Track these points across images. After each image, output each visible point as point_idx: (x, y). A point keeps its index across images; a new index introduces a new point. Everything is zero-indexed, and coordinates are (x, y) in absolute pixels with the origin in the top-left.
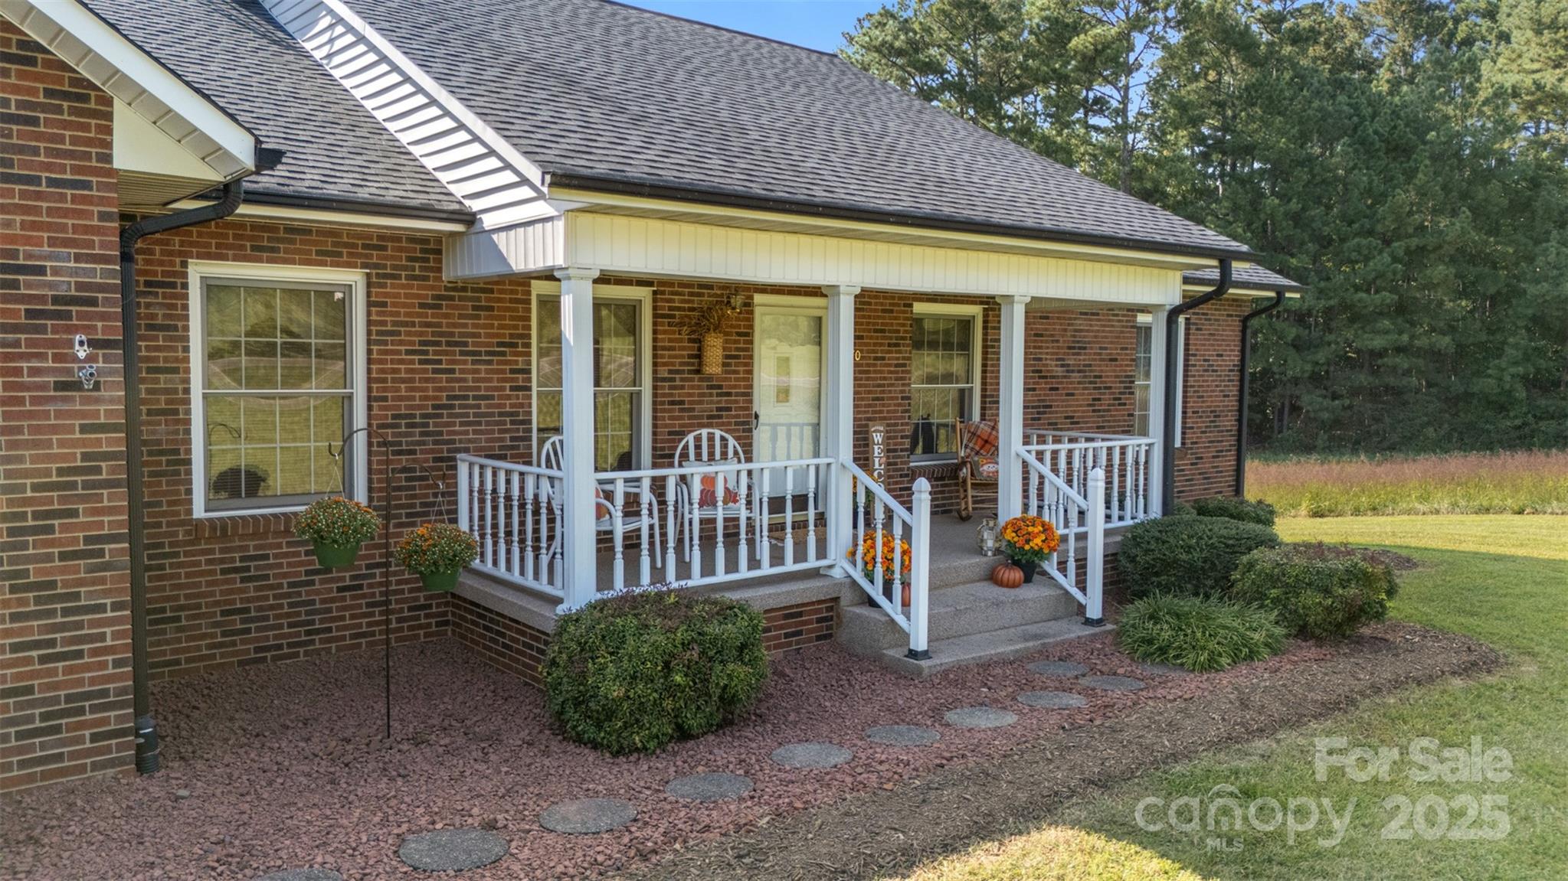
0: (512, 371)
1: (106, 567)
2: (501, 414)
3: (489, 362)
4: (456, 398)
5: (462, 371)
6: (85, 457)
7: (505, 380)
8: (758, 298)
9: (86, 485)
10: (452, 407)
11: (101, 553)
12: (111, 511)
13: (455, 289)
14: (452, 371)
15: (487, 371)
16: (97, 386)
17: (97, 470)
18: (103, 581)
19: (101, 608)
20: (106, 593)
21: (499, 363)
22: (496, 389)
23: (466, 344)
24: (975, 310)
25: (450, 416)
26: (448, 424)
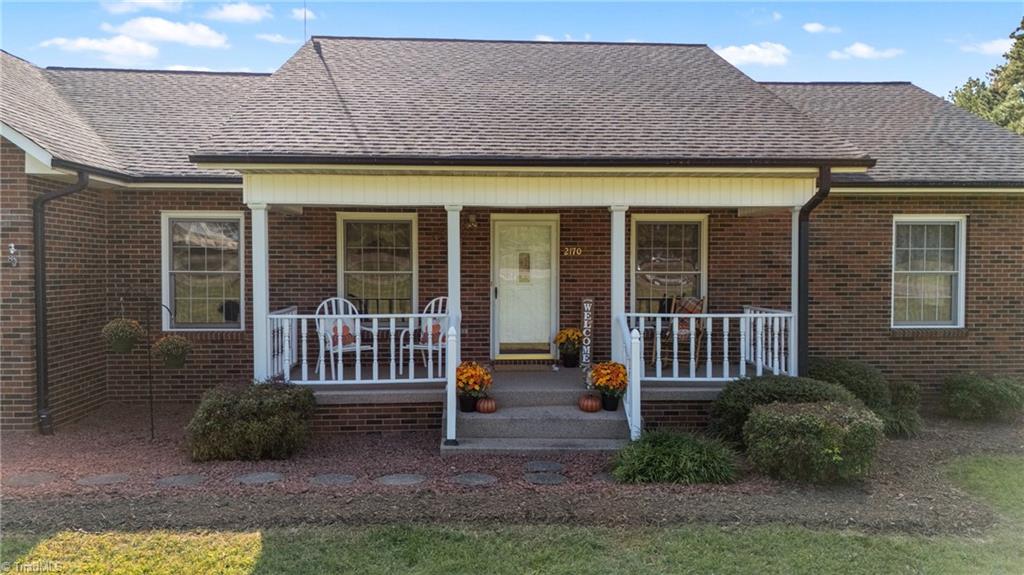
0: (324, 262)
1: (21, 342)
2: (317, 285)
3: (310, 257)
4: (290, 276)
5: (295, 262)
6: (14, 295)
7: (319, 267)
8: (494, 216)
9: (14, 307)
10: (288, 281)
11: (18, 336)
12: (23, 318)
13: (290, 219)
14: (289, 262)
15: (309, 262)
16: (18, 265)
17: (18, 301)
18: (19, 348)
19: (19, 360)
20: (20, 353)
21: (316, 257)
22: (314, 271)
23: (296, 248)
24: (703, 218)
25: (287, 285)
26: (286, 290)
